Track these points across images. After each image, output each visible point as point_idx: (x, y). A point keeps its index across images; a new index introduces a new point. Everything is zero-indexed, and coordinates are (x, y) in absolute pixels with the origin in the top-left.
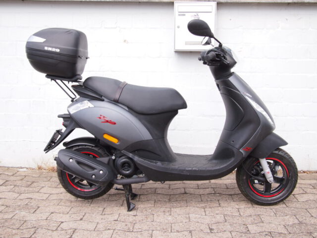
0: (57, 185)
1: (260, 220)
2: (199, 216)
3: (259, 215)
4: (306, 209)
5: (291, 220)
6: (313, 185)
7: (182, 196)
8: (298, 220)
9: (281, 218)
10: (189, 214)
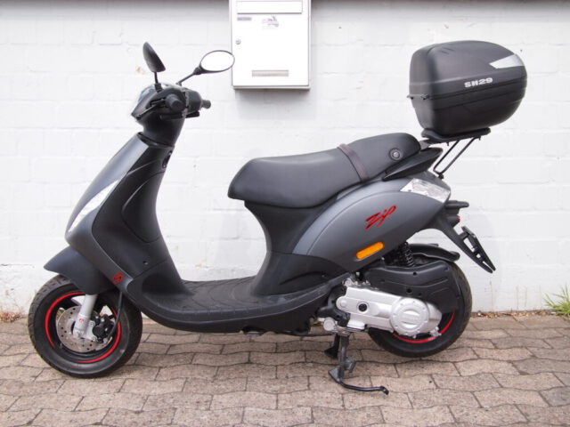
0: (5, 350)
1: (379, 417)
2: (265, 411)
3: (379, 407)
4: (472, 392)
5: (441, 415)
6: (495, 341)
7: (241, 369)
8: (453, 415)
9: (421, 411)
10: (244, 408)
